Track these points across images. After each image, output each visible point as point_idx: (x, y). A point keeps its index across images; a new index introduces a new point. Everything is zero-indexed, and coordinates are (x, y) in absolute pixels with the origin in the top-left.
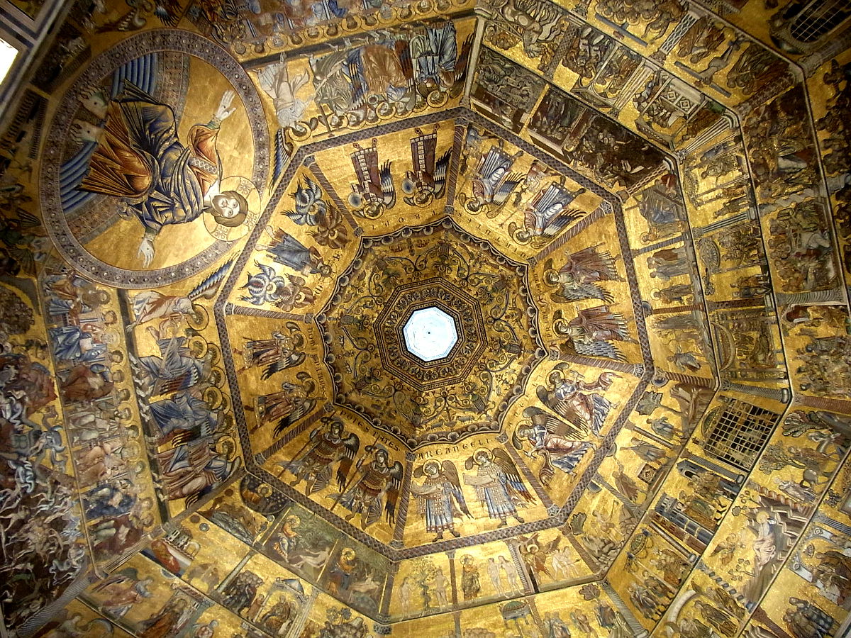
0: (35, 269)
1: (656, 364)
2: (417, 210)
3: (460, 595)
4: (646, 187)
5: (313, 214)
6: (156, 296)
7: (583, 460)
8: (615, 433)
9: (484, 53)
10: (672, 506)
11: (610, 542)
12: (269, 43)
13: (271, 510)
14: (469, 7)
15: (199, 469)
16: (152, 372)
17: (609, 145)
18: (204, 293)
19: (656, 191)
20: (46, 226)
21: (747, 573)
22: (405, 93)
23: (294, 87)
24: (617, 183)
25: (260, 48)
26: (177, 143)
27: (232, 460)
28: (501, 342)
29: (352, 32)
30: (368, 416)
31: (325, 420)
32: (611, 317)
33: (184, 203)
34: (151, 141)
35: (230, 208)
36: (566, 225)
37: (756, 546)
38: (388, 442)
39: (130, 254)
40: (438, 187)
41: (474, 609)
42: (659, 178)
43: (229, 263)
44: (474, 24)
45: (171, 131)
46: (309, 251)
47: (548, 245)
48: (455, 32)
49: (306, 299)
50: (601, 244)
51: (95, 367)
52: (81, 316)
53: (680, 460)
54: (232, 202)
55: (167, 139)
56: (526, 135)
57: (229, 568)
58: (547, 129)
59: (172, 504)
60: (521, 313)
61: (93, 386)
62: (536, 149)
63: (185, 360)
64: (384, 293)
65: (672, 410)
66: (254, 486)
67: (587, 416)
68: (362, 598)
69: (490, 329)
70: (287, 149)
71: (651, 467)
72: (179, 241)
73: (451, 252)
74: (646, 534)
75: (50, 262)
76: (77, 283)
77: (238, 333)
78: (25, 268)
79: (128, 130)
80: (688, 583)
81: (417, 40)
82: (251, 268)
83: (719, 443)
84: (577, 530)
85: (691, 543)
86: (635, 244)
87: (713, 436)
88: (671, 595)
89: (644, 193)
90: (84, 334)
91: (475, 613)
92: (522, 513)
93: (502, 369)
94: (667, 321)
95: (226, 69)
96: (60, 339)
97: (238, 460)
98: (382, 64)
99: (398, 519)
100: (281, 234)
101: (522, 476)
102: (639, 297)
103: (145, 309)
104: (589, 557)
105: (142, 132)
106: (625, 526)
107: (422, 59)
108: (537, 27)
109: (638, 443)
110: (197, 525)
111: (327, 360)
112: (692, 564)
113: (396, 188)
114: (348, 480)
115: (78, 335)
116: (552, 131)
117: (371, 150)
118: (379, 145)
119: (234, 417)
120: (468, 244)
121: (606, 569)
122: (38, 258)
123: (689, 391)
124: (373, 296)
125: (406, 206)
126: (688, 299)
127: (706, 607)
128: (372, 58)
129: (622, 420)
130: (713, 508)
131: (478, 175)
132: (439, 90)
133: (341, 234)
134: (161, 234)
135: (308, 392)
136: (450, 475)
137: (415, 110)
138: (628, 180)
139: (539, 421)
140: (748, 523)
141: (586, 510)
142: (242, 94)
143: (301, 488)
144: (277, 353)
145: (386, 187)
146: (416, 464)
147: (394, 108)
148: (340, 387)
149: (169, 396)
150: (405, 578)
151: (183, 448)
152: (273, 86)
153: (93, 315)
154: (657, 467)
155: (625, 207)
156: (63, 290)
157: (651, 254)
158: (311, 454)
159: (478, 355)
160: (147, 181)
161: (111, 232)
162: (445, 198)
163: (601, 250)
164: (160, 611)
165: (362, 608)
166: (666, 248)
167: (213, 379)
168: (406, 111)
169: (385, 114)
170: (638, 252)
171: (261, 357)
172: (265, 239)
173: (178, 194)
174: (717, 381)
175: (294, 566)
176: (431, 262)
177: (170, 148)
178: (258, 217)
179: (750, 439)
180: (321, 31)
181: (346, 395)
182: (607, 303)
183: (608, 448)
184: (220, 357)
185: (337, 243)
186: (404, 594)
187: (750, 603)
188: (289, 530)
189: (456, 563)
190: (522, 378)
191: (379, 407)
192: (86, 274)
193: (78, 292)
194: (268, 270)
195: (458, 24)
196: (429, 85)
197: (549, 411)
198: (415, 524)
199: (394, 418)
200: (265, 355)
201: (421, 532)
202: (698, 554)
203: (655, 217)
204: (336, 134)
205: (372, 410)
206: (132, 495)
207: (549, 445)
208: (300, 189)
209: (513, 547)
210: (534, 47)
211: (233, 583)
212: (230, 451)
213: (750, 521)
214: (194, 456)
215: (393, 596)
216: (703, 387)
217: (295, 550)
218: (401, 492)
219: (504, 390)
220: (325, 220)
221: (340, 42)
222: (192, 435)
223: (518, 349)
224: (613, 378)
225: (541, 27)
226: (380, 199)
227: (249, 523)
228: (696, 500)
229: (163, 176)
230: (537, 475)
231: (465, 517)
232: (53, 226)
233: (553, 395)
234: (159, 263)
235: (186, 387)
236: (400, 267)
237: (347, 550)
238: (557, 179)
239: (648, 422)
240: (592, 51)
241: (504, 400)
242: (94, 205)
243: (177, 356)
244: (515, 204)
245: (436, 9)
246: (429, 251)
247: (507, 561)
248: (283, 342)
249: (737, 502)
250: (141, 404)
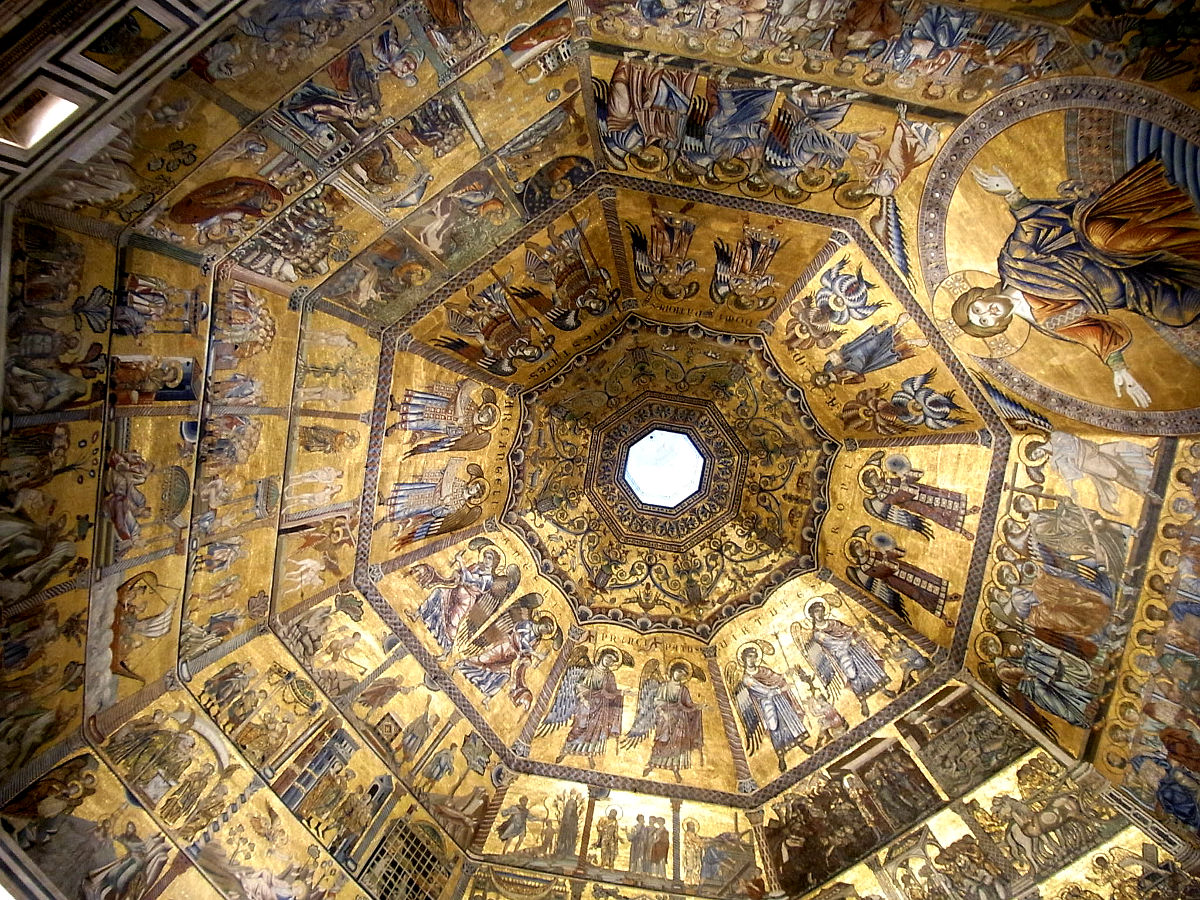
0: (1081, 32)
1: (522, 777)
2: (845, 535)
3: (309, 421)
4: (757, 853)
5: (910, 405)
6: (920, 156)
7: (430, 636)
8: (453, 693)
9: (1024, 740)
10: (339, 755)
11: (315, 649)
12: (1186, 493)
13: (531, 191)
14: (1098, 760)
15: (640, 116)
16: (819, 112)
17: (833, 834)
18: (884, 218)
19: (747, 866)
20: (1136, 84)
21: (236, 853)
22: (1018, 614)
23: (1105, 486)
24: (776, 818)
25: (1185, 476)
26: (1123, 305)
27: (626, 159)
28: (617, 563)
29: (1142, 605)
30: (592, 350)
31: (615, 294)
32: (603, 736)
33: (1029, 265)
34: (1150, 278)
35: (984, 314)
36: (744, 721)
37: (266, 874)
38: (546, 367)
39: (1007, 159)
40: (863, 578)
41: (284, 440)
42: (764, 876)
43: (906, 271)
44: (1071, 751)
45: (1145, 309)
46: (861, 373)
47: (726, 683)
48: (1071, 723)
49: (795, 337)
50: (702, 760)
51: (881, 47)
52: (965, 58)
53: (394, 780)
54: (991, 321)
55: (1137, 298)
56: (889, 732)
57: (480, 117)
58: (885, 765)
59: (612, 62)
60: (647, 608)
61: (857, 33)
62: (864, 737)
63: (807, 157)
64: (749, 435)
65: (459, 784)
66: (574, 176)
67: (484, 659)
68: (352, 281)
69: (640, 554)
70: (1019, 422)
71: (396, 735)
72: (981, 229)
73: (765, 547)
74: (314, 708)
75: (1075, 57)
76: (1015, 72)
77: (801, 236)
78: (1093, 22)
79: (1192, 262)
80: (239, 760)
81: (1085, 673)
82: (881, 292)
83: (402, 843)
84: (342, 601)
85: (288, 775)
86: (689, 809)
87: (412, 836)
88: (229, 728)
89: (750, 848)
90: (940, 51)
91: (279, 439)
92: (386, 528)
93: (582, 552)
94: (575, 816)
95: (1181, 418)
96: (955, 21)
97: (623, 167)
98: (1075, 611)
99: (439, 352)
100: (905, 353)
101: (433, 539)
102: (617, 788)
103: (914, 136)
104: (303, 611)
105: (1173, 276)
106: (331, 677)
107: (1054, 662)
108: (1034, 830)
109: (431, 723)
110: (561, 88)
111: (696, 329)
112: (261, 770)
113: (889, 525)
114: (521, 301)
115: (944, 43)
116: (881, 770)
117: (959, 524)
118: (960, 538)
119: (686, 185)
120: (767, 578)
121: (281, 634)
122: (1094, 46)
123: (475, 814)
124: (752, 419)
125: (859, 524)
126: (595, 856)
127: (202, 778)
128: (1090, 605)
129: (464, 707)
130: (324, 817)
131: (858, 639)
132: (999, 656)
133: (860, 423)
134: (1007, 213)
135: (665, 288)
136: (468, 441)
137: (987, 611)
138: (775, 833)
139: (499, 585)
140: (296, 867)
141: (364, 624)
142: (1132, 414)
143: (541, 238)
144: (743, 270)
145: (896, 512)
146: (502, 396)
147: (1004, 588)
148: (651, 329)
149: (771, 119)
150: (356, 344)
151: (684, 107)
152: (1118, 456)
153: (956, 73)
154: (394, 745)
155: (741, 813)
156: (1020, 50)
157: (669, 826)
158: (580, 264)
159: (611, 523)
160: (1097, 240)
161: (1057, 155)
162: (844, 578)
163: (694, 757)
164: (469, 12)
165: (338, 278)
166: (670, 852)
167: (757, 180)
168: (991, 599)
169: (1000, 573)
170: (676, 809)
171: (749, 250)
172: (911, 331)
173: (1049, 265)
174: (477, 857)
175: (439, 204)
176: (764, 514)
177: (1123, 294)
178: (949, 341)
179: (396, 889)
180: (1166, 570)
181: (635, 332)
182: (622, 738)
183: (437, 678)
184: (782, 201)
185: (851, 413)
186: (336, 339)
187: (199, 851)
188: (492, 207)
189: (352, 422)
190: (560, 577)
191: (599, 368)
192: (1018, 91)
193: (1001, 67)
194: (865, 312)
195: (1081, 735)
196: (1013, 648)
197: (507, 604)
198: (423, 374)
199: (575, 384)
200: (749, 255)
201: (409, 381)
202: (272, 782)
203: (715, 851)
204: (1005, 496)
205: (600, 359)
206: (659, 21)
207: (463, 591)
208: (953, 406)
209: (348, 509)
210: (1006, 811)
211: (456, 118)
212: (641, 162)
213: (298, 870)
214: (663, 116)
215: (339, 321)
216: (475, 835)
217: (461, 209)
218: (473, 364)
219: (554, 547)
220: (892, 414)
221: (1136, 581)
222: (695, 125)
223: (598, 583)
224: (521, 709)
225: (1031, 836)
226: (883, 496)
227: (528, 157)
228: (339, 793)
229: (1089, 263)
230: (428, 560)
231: (408, 448)
232: (1126, 92)
233: (525, 617)
234: (966, 189)
235: (770, 142)
236: (774, 470)
237: (428, 277)
238: (811, 742)
239: (454, 746)
240: (969, 882)
241: (541, 542)
242: (1114, 158)
243: (819, 150)
244: (799, 670)
245: (1117, 722)
246: (780, 520)
247: (332, 495)
248: (753, 284)
249: (324, 855)
250: (785, 81)
